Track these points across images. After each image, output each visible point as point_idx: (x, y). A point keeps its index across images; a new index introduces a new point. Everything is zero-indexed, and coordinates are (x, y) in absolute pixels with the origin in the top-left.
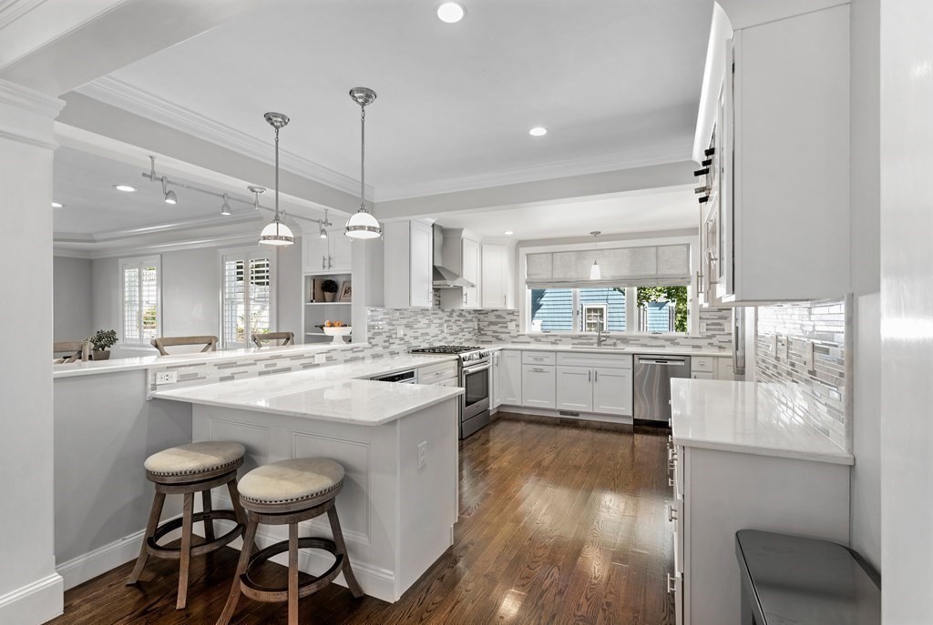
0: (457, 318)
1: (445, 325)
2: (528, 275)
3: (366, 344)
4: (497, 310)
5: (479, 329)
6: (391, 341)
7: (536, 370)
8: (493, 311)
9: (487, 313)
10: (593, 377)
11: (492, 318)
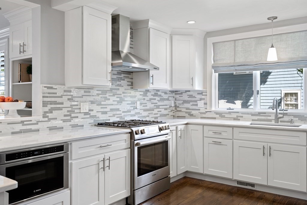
0: (152, 97)
1: (138, 103)
2: (214, 61)
3: (41, 118)
4: (189, 91)
5: (176, 106)
6: (73, 115)
7: (215, 143)
8: (186, 91)
9: (182, 93)
10: (267, 152)
11: (185, 97)
